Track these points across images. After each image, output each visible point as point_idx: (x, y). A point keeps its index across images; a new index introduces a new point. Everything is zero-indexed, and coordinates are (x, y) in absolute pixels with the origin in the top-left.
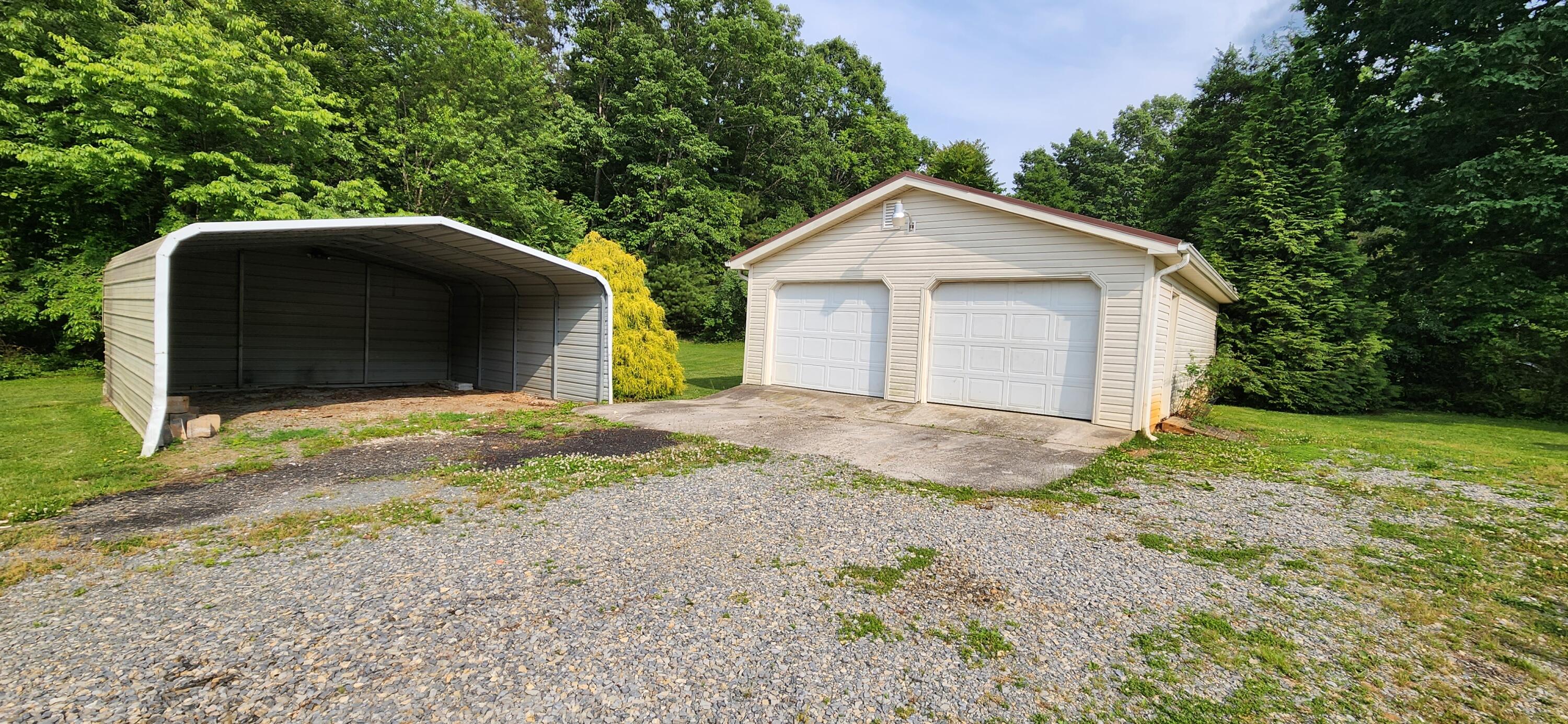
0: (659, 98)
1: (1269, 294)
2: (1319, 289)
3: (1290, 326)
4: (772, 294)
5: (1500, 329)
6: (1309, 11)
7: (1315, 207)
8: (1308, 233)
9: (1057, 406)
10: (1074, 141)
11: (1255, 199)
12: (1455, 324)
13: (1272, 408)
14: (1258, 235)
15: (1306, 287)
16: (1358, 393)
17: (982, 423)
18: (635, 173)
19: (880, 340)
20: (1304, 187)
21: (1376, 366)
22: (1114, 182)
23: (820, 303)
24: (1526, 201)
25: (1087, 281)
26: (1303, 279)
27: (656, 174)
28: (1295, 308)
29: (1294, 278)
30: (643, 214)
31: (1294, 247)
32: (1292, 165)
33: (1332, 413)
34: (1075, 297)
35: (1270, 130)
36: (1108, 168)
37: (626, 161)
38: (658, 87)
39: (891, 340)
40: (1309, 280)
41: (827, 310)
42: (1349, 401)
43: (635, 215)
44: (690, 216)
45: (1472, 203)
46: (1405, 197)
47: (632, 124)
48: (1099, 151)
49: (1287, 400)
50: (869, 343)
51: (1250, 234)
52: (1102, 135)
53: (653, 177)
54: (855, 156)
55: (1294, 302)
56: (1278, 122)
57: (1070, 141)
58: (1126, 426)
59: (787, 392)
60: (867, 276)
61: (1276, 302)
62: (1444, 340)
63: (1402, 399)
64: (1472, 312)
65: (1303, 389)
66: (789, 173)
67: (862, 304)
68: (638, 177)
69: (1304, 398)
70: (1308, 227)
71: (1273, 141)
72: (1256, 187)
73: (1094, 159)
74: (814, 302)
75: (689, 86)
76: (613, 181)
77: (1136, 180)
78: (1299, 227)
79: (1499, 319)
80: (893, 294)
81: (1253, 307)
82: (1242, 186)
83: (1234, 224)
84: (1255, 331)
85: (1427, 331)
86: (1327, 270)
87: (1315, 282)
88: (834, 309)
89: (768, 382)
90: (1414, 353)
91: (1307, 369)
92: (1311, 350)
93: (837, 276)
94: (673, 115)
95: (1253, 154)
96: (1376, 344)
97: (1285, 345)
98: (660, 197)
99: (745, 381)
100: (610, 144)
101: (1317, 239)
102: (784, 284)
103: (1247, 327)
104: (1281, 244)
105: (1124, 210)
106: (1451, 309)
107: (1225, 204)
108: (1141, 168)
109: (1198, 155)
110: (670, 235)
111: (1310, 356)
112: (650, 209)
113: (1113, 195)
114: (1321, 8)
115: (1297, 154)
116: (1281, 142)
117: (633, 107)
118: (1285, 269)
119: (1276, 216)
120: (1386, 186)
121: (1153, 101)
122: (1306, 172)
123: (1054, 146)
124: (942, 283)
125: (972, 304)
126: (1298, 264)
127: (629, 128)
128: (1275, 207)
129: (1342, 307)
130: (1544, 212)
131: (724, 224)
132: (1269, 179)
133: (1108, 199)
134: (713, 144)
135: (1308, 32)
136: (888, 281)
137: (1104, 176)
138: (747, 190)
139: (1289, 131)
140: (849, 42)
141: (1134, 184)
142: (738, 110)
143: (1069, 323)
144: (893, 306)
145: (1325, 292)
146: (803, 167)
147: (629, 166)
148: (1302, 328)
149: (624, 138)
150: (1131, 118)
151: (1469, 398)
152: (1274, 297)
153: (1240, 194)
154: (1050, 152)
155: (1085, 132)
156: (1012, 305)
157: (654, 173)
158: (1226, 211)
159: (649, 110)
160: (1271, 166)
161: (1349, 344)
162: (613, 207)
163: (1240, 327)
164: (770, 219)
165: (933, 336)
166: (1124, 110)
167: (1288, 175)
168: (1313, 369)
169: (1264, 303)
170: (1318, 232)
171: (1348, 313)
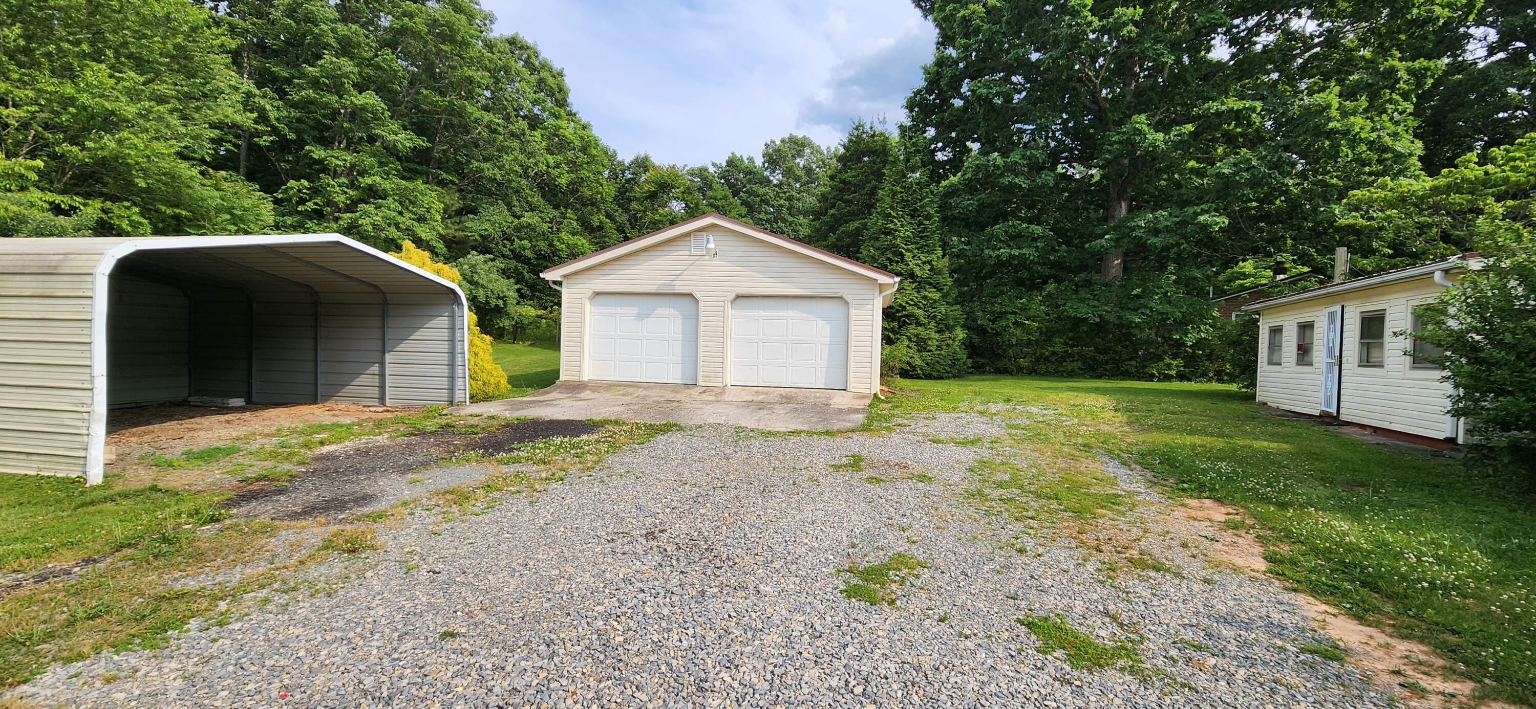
0: (348, 78)
1: (907, 303)
2: (932, 299)
3: (918, 324)
4: (588, 302)
5: (1014, 324)
6: (911, 111)
7: (928, 246)
8: (924, 263)
9: (823, 381)
10: (730, 163)
11: (895, 238)
12: (993, 321)
13: (911, 377)
14: (897, 262)
15: (925, 298)
16: (953, 365)
17: (782, 397)
18: (315, 156)
19: (692, 340)
20: (920, 232)
21: (960, 348)
22: (766, 202)
23: (634, 311)
24: (1024, 251)
25: (841, 298)
26: (924, 293)
27: (345, 160)
28: (920, 312)
29: (918, 292)
30: (329, 203)
31: (918, 272)
32: (912, 217)
33: (941, 378)
34: (833, 308)
35: (902, 192)
36: (761, 191)
37: (301, 143)
38: (348, 66)
39: (701, 339)
40: (927, 293)
41: (640, 317)
42: (949, 370)
43: (316, 204)
44: (389, 209)
45: (1002, 250)
46: (968, 243)
47: (312, 102)
48: (750, 172)
49: (919, 372)
50: (680, 342)
51: (893, 261)
52: (751, 159)
53: (341, 163)
54: (551, 159)
55: (920, 308)
56: (904, 188)
57: (727, 162)
58: (868, 391)
59: (610, 385)
60: (679, 289)
61: (911, 308)
62: (990, 331)
63: (972, 367)
64: (1001, 315)
65: (927, 364)
66: (489, 170)
67: (673, 311)
68: (320, 161)
69: (928, 370)
70: (924, 259)
71: (903, 200)
72: (896, 231)
73: (750, 181)
74: (630, 309)
75: (381, 68)
76: (278, 160)
77: (782, 202)
78: (919, 258)
79: (1012, 318)
80: (701, 304)
81: (898, 311)
82: (886, 228)
83: (883, 253)
84: (900, 327)
85: (982, 326)
86: (935, 287)
87: (930, 295)
88: (648, 315)
89: (586, 379)
90: (976, 339)
91: (929, 351)
92: (930, 339)
93: (652, 289)
94: (369, 99)
95: (892, 208)
96: (960, 334)
97: (917, 336)
98: (352, 185)
99: (563, 377)
100: (278, 119)
101: (929, 267)
102: (598, 294)
103: (896, 324)
104: (912, 269)
105: (775, 226)
106: (993, 313)
107: (877, 239)
108: (785, 193)
109: (846, 197)
110: (370, 228)
111: (930, 343)
112: (341, 199)
113: (766, 213)
114: (916, 109)
115: (915, 210)
116: (906, 201)
117: (315, 83)
118: (914, 286)
119: (907, 250)
120: (959, 235)
121: (789, 139)
122: (921, 223)
123: (714, 165)
124: (738, 297)
125: (762, 313)
126: (920, 283)
127: (305, 105)
128: (906, 245)
129: (943, 311)
130: (1032, 258)
131: (425, 219)
132: (902, 226)
133: (763, 216)
134: (410, 134)
135: (908, 123)
136: (697, 295)
137: (758, 196)
138: (442, 183)
139: (911, 195)
140: (529, 40)
141: (781, 206)
142: (437, 101)
143: (829, 326)
144: (701, 314)
145: (935, 301)
146: (507, 167)
147: (307, 148)
148: (924, 325)
149: (295, 114)
150: (775, 151)
151: (1000, 364)
152: (910, 305)
153: (887, 234)
154: (712, 170)
155: (738, 155)
156: (791, 313)
157: (339, 157)
158: (878, 244)
159: (338, 90)
160: (902, 217)
161: (947, 334)
162: (285, 192)
163: (892, 325)
164: (471, 216)
165: (733, 336)
166: (769, 142)
167: (911, 223)
168: (931, 351)
169: (904, 308)
170: (929, 262)
171: (946, 315)
